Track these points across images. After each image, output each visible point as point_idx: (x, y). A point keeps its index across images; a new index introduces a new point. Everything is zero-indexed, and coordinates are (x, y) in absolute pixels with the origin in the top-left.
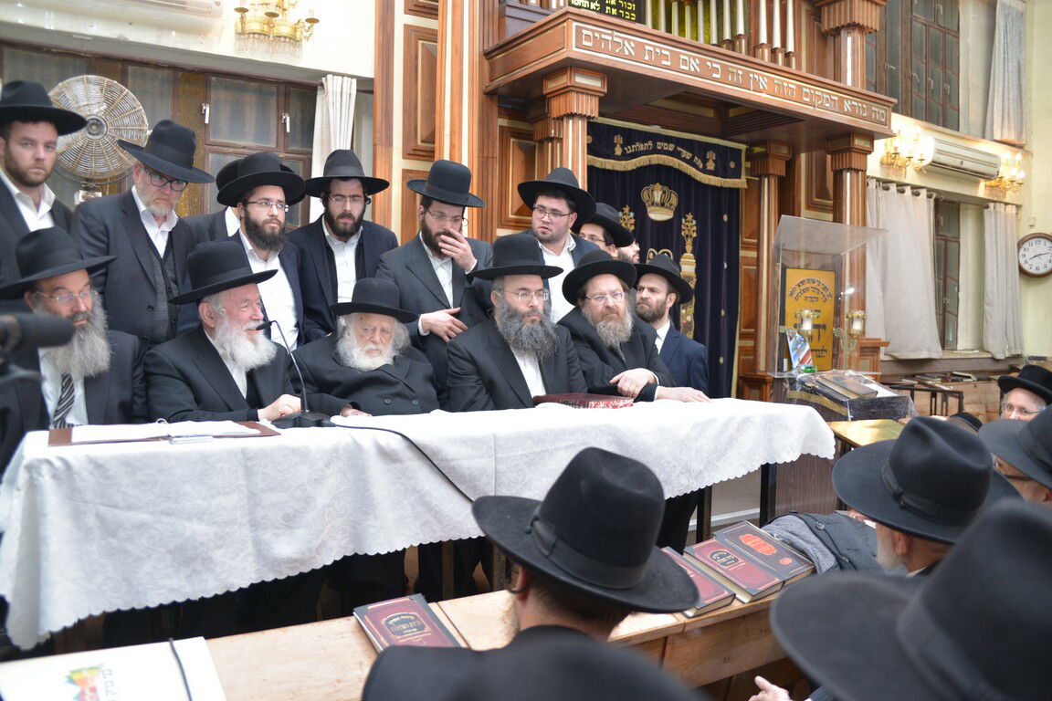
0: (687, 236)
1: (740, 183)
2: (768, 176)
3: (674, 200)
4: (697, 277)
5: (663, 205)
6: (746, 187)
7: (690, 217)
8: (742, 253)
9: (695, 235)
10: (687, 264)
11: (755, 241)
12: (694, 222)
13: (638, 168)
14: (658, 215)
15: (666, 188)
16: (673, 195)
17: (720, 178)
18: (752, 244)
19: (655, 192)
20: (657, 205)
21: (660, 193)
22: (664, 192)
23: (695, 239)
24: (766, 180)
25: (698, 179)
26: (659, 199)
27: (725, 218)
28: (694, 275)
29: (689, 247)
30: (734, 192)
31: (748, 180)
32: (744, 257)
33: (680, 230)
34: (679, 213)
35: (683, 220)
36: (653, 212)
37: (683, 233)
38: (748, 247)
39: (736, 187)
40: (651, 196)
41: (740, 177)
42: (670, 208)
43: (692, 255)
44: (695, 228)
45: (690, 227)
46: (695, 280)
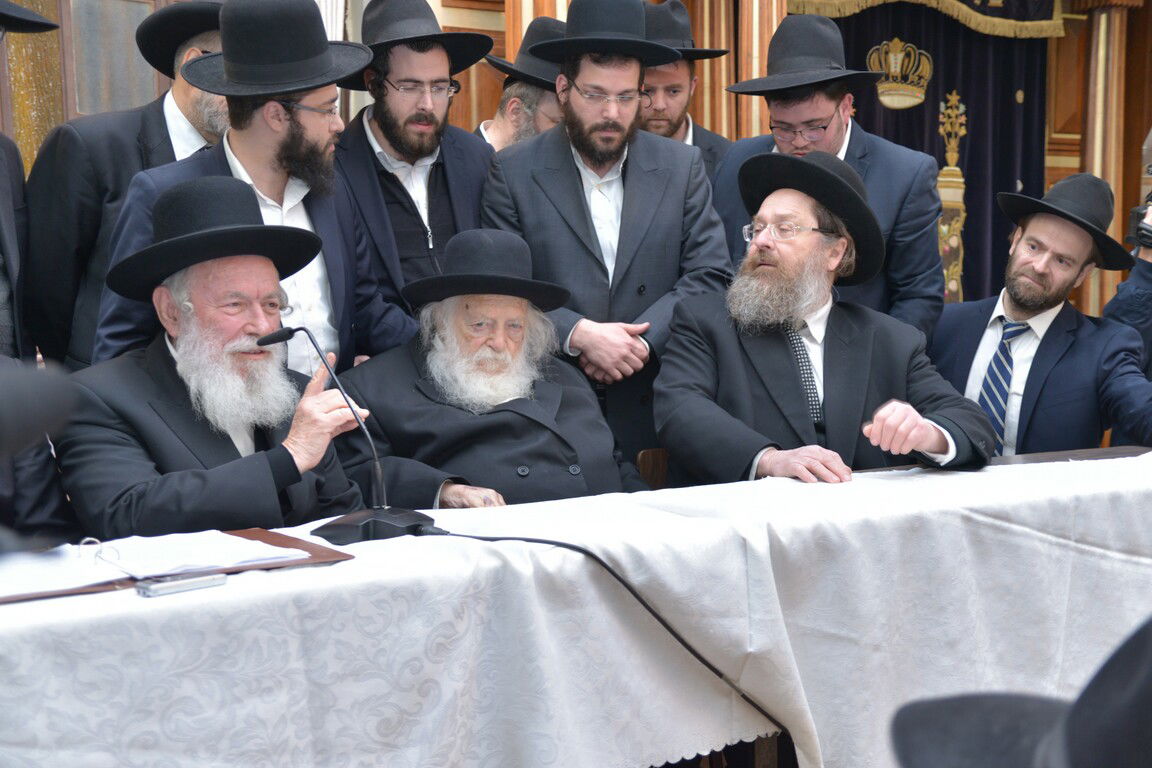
0: (949, 135)
1: (1051, 27)
2: (1107, 8)
3: (926, 68)
4: (967, 210)
5: (905, 78)
6: (1062, 34)
7: (954, 98)
8: (1051, 161)
9: (963, 132)
10: (948, 185)
11: (1077, 137)
12: (962, 108)
13: (863, 11)
14: (897, 98)
15: (910, 47)
16: (923, 59)
17: (1012, 22)
18: (1071, 143)
19: (891, 57)
20: (895, 79)
21: (901, 56)
22: (908, 55)
23: (963, 140)
24: (1103, 18)
25: (973, 25)
26: (898, 70)
27: (1020, 96)
28: (961, 206)
29: (952, 156)
30: (1039, 45)
31: (1066, 22)
32: (1053, 169)
33: (936, 123)
34: (936, 93)
35: (942, 105)
36: (888, 93)
37: (941, 130)
38: (1061, 149)
39: (1044, 35)
40: (884, 62)
41: (1049, 16)
42: (918, 84)
43: (958, 169)
44: (963, 119)
45: (953, 118)
46: (963, 215)
